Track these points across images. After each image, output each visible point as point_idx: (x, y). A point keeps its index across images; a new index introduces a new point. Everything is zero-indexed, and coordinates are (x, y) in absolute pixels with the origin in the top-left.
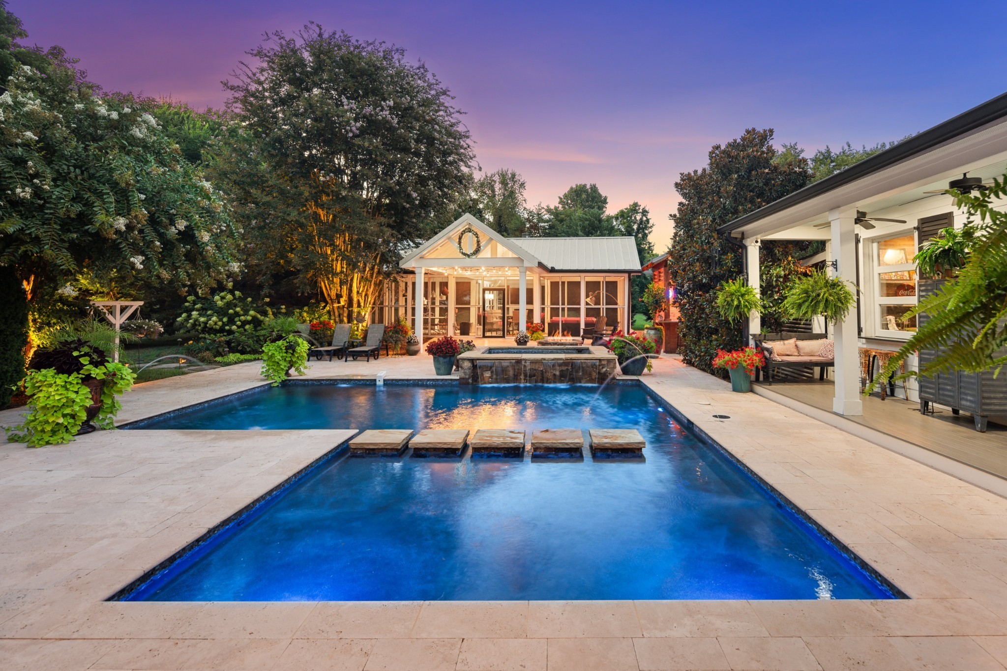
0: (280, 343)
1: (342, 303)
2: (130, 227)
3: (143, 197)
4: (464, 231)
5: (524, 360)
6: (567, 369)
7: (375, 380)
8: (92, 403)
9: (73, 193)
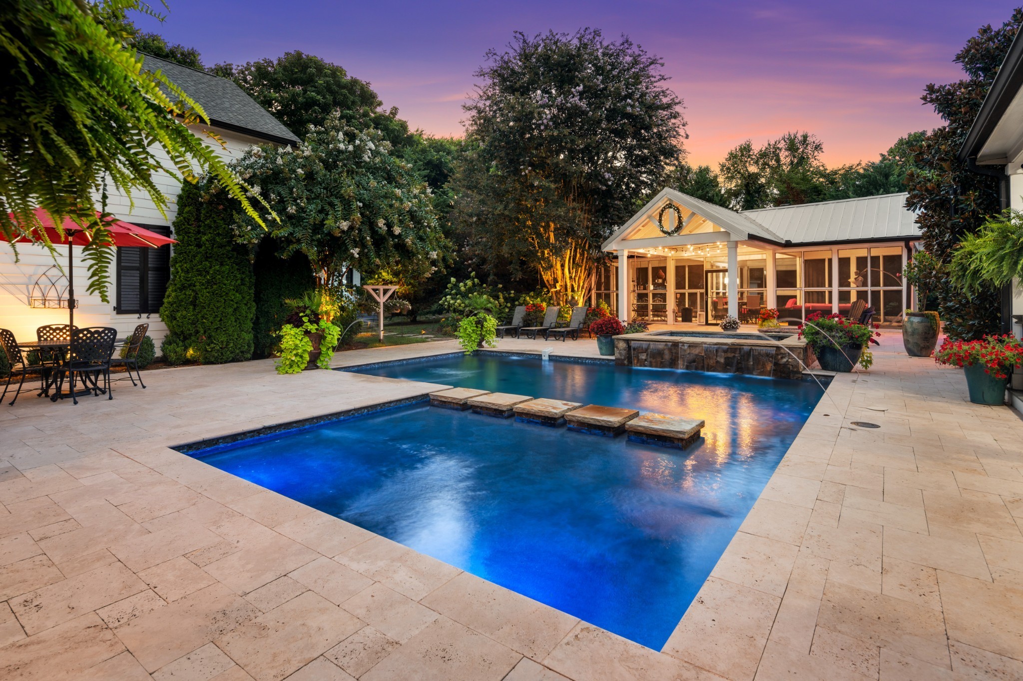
0: (471, 318)
1: (558, 288)
2: (351, 228)
3: (361, 204)
4: (664, 208)
5: (681, 342)
6: (734, 356)
7: (541, 355)
8: (312, 349)
9: (320, 207)
